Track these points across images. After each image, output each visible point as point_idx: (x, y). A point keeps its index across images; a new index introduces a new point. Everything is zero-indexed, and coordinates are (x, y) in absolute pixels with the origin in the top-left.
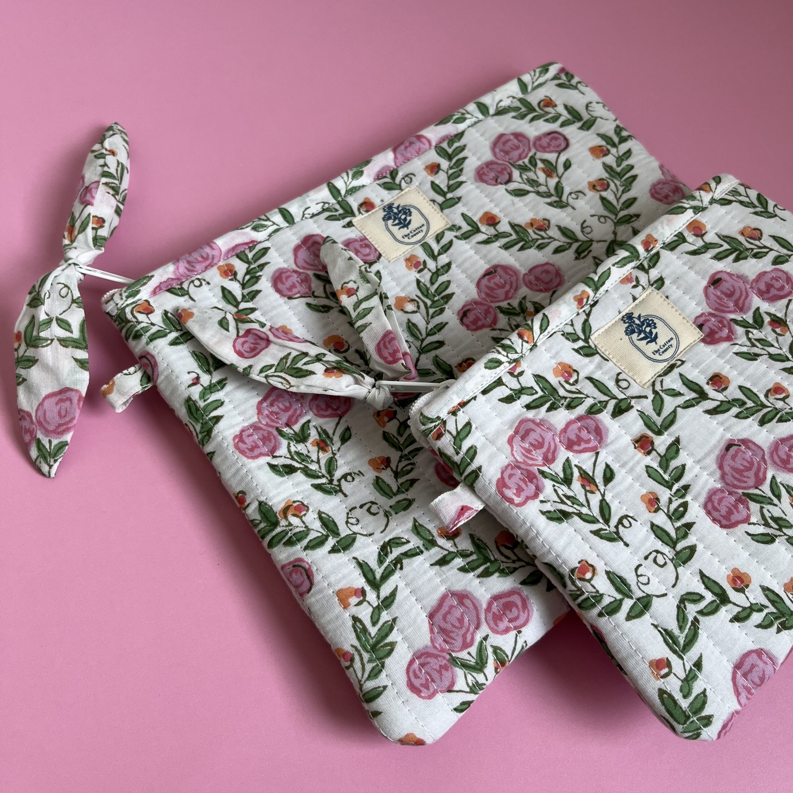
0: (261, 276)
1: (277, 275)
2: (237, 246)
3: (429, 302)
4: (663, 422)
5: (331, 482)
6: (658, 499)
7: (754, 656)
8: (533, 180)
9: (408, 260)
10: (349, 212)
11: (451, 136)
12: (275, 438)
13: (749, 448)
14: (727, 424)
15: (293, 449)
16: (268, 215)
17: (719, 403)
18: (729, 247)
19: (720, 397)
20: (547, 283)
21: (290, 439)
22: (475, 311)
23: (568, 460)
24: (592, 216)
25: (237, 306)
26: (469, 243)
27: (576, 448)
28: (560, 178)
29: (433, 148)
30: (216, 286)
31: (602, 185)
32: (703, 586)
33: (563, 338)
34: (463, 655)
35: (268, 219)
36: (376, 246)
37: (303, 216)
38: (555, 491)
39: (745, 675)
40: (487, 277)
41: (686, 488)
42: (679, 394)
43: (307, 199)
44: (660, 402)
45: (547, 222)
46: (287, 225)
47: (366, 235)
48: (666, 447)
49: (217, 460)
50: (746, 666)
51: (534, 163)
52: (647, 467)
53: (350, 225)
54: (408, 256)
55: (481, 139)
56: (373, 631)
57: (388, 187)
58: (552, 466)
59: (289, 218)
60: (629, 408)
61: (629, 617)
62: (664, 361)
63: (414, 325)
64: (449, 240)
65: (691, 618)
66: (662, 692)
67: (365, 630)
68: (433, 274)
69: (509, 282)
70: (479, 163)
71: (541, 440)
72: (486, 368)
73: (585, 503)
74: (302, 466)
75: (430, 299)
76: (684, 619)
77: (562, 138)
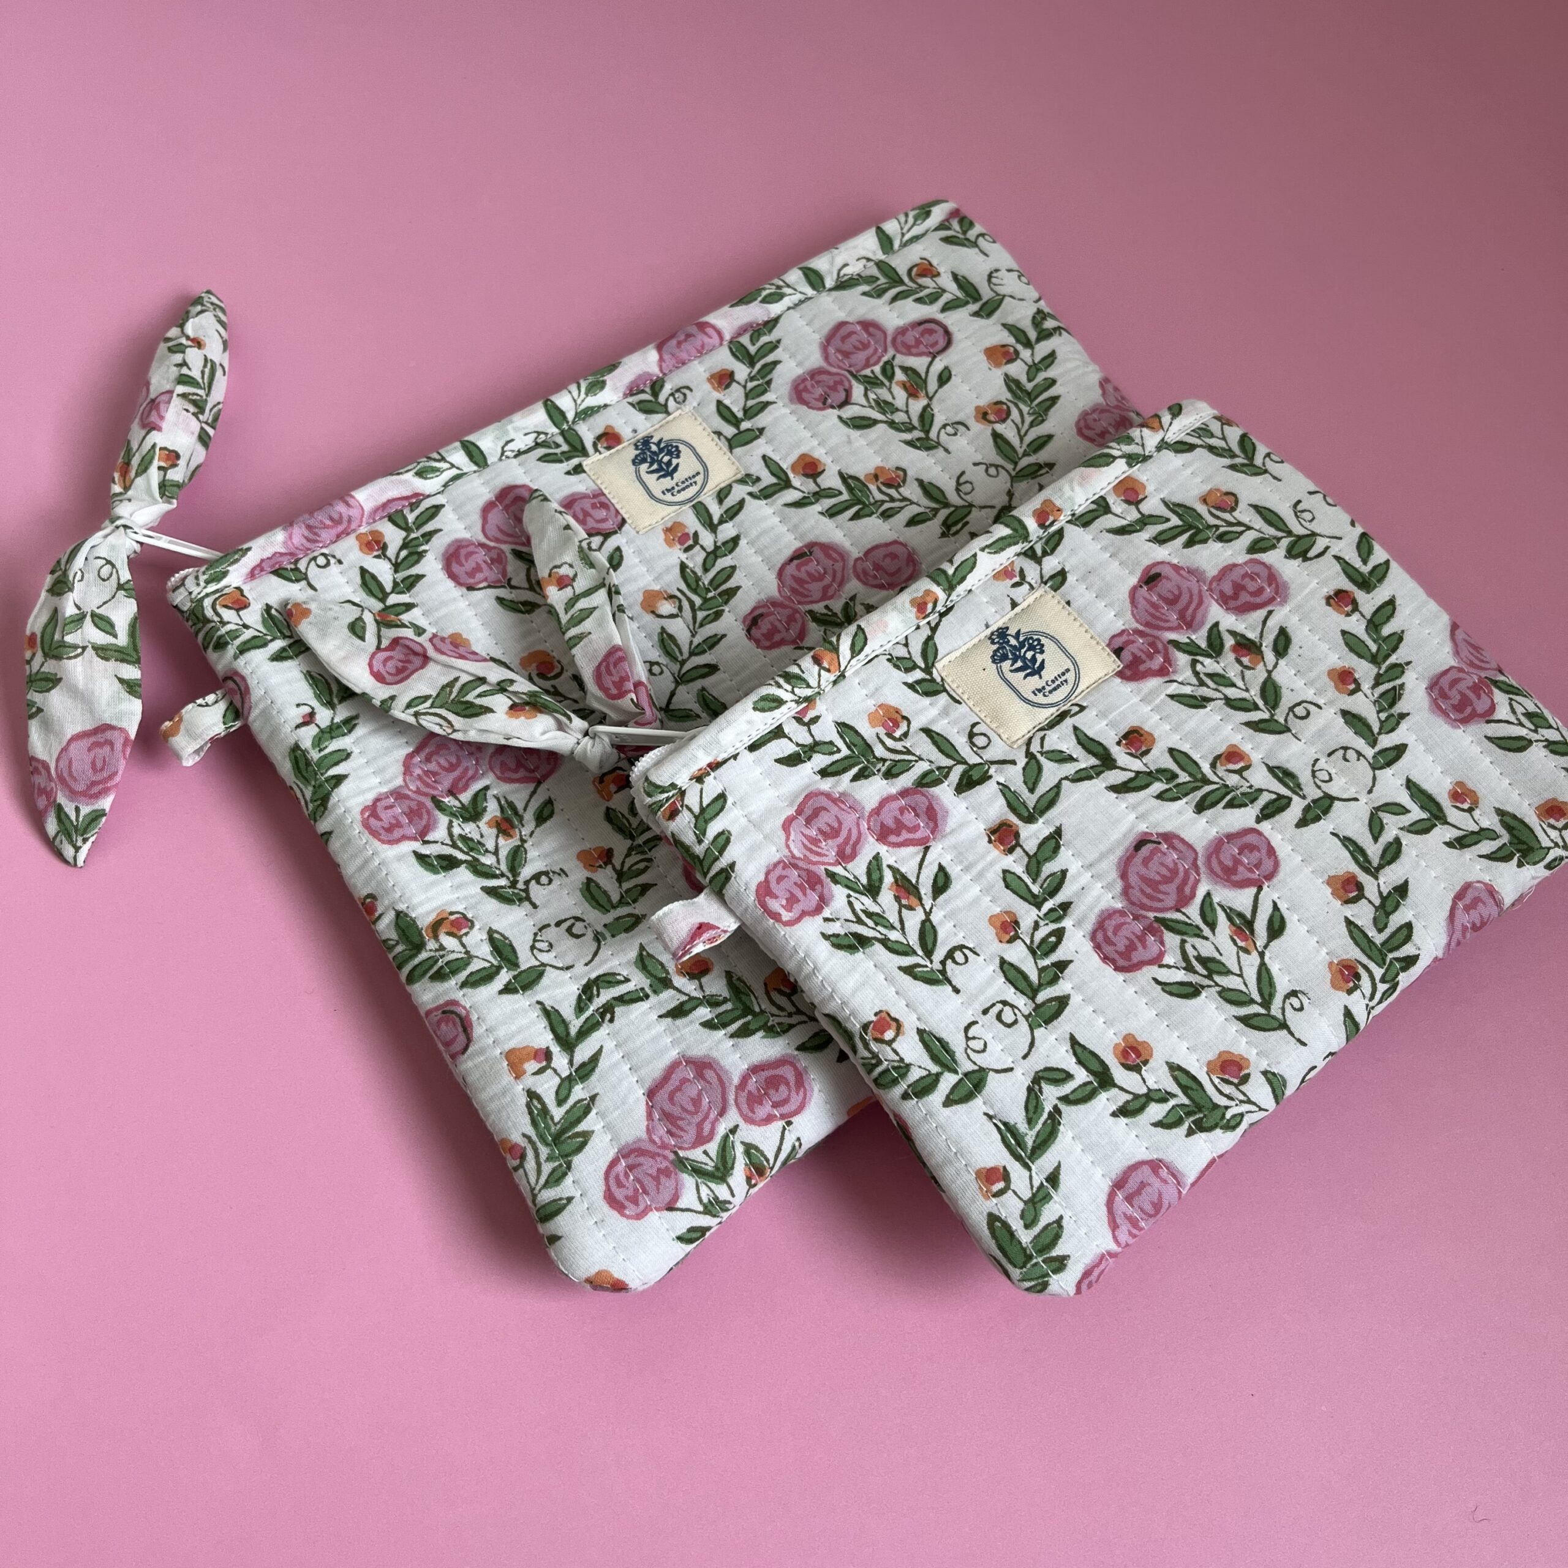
0: (426, 551)
1: (451, 551)
2: (390, 501)
3: (698, 601)
4: (1037, 802)
5: (514, 884)
6: (1017, 923)
7: (1146, 1170)
8: (886, 402)
9: (668, 530)
10: (578, 448)
11: (758, 325)
12: (428, 812)
13: (1174, 848)
14: (1142, 809)
15: (456, 831)
16: (442, 451)
17: (1132, 775)
18: (1180, 523)
19: (1137, 765)
20: (892, 575)
21: (453, 815)
22: (771, 618)
23: (877, 858)
24: (975, 464)
25: (383, 600)
26: (772, 505)
27: (893, 838)
28: (931, 399)
29: (725, 343)
30: (351, 568)
31: (998, 413)
32: (1074, 1060)
33: (889, 665)
34: (697, 1154)
35: (443, 459)
36: (618, 507)
37: (502, 454)
38: (850, 904)
39: (1129, 1199)
40: (796, 562)
41: (1065, 907)
42: (1071, 759)
43: (509, 427)
44: (1036, 771)
45: (901, 473)
46: (475, 468)
47: (603, 487)
48: (1038, 841)
49: (335, 845)
50: (1132, 1185)
51: (889, 373)
52: (1005, 872)
53: (578, 470)
54: (669, 525)
55: (808, 330)
56: (558, 1113)
57: (646, 408)
58: (849, 866)
59: (478, 458)
60: (985, 778)
61: (948, 1102)
62: (1052, 705)
63: (671, 637)
64: (738, 499)
65: (1048, 1108)
66: (992, 1217)
67: (545, 1111)
68: (708, 554)
69: (831, 570)
70: (799, 371)
71: (836, 825)
72: (755, 709)
73: (897, 925)
74: (469, 858)
75: (699, 596)
76: (1036, 1107)
77: (941, 331)
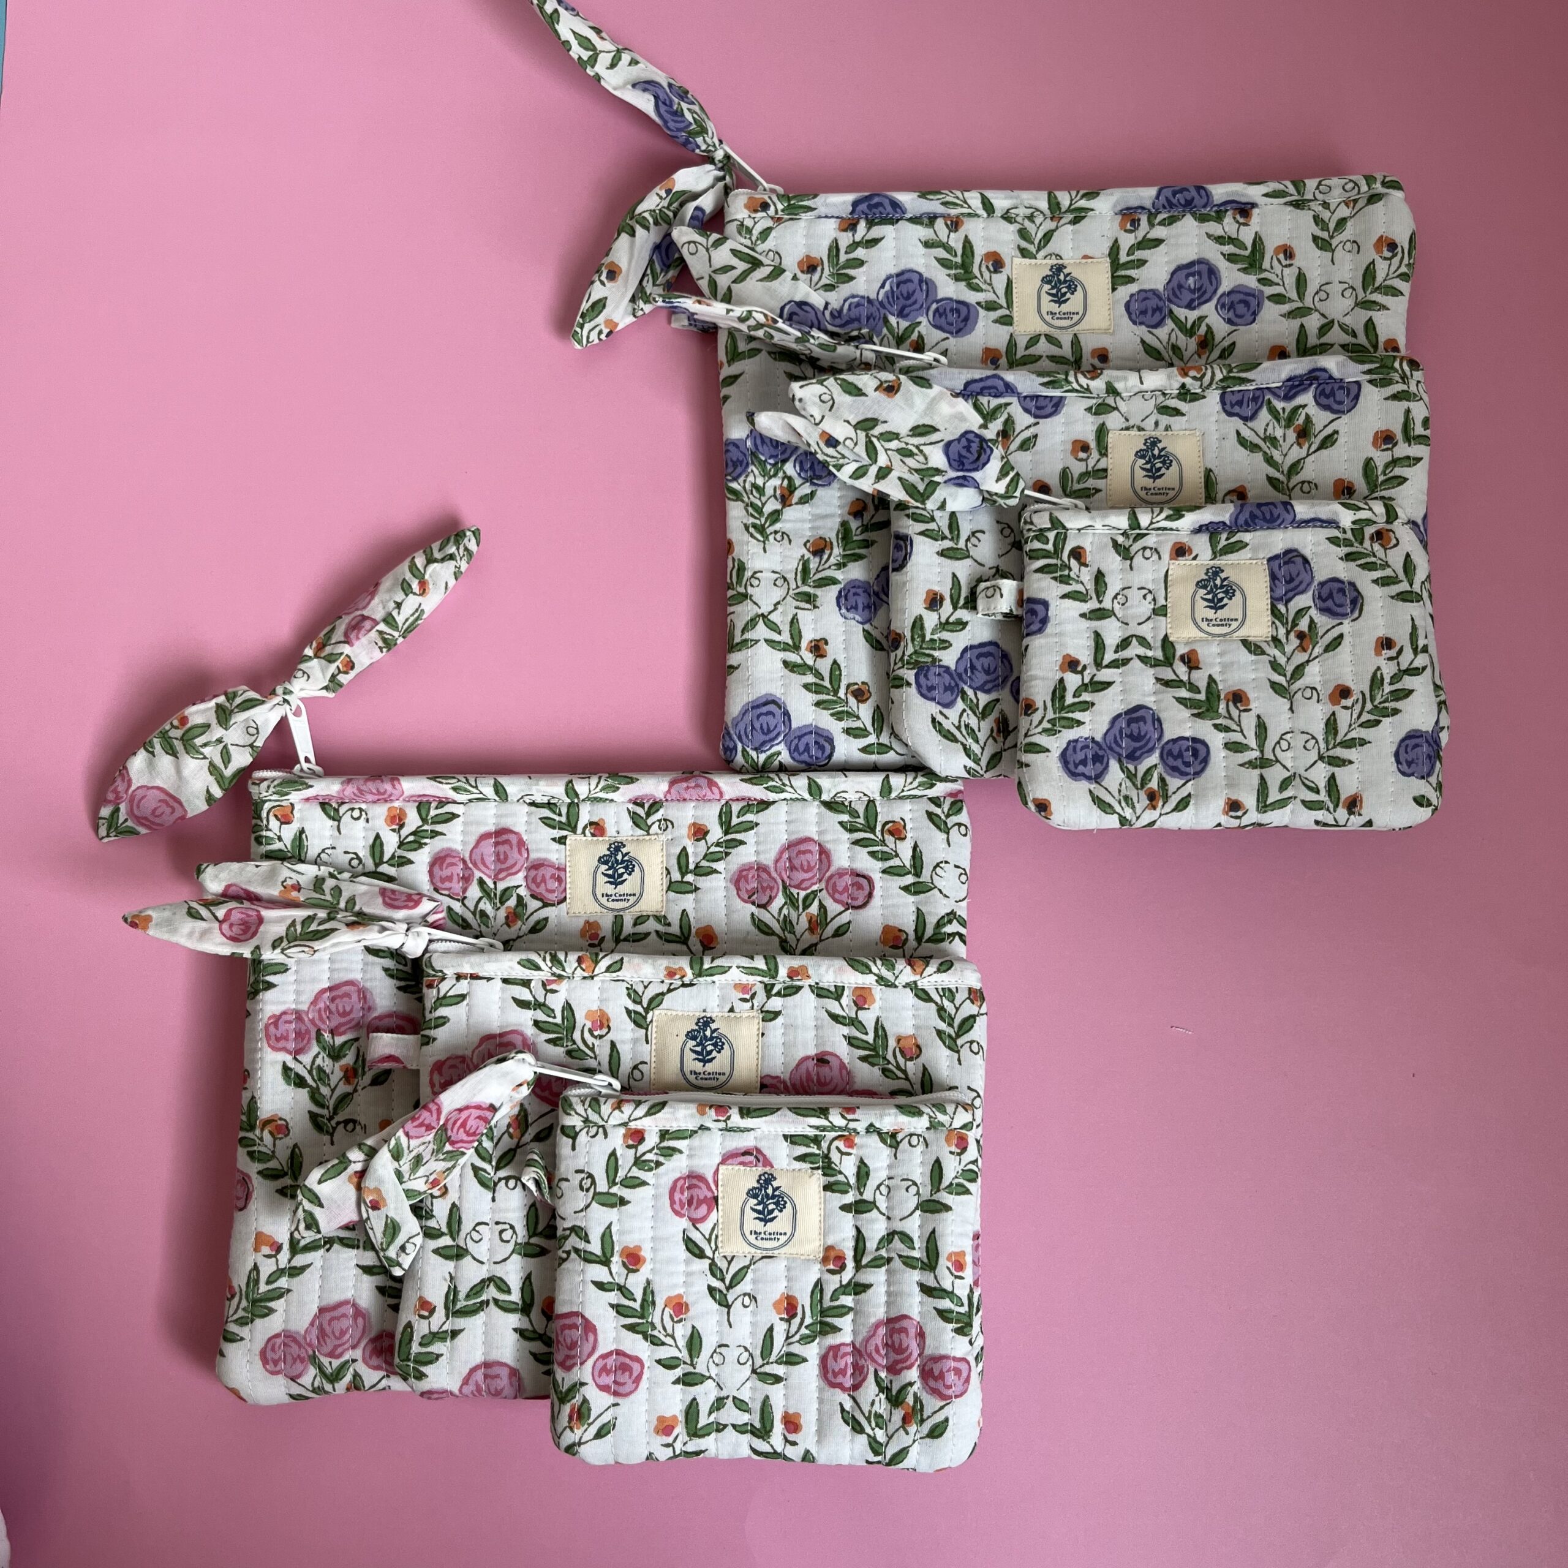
0: (426, 844)
1: (442, 855)
2: (425, 796)
5: (330, 1119)
8: (790, 925)
9: (590, 924)
10: (571, 825)
11: (751, 802)
12: (309, 1039)
15: (319, 1061)
16: (479, 779)
21: (324, 1049)
25: (378, 864)
29: (721, 802)
30: (372, 829)
34: (325, 1361)
35: (475, 784)
36: (568, 887)
37: (522, 798)
43: (535, 785)
46: (494, 799)
47: (569, 864)
51: (808, 902)
53: (562, 841)
54: (593, 920)
55: (783, 827)
56: (264, 1287)
57: (637, 821)
59: (501, 794)
64: (647, 930)
67: (257, 1281)
70: (753, 859)
74: (314, 1085)
77: (866, 892)
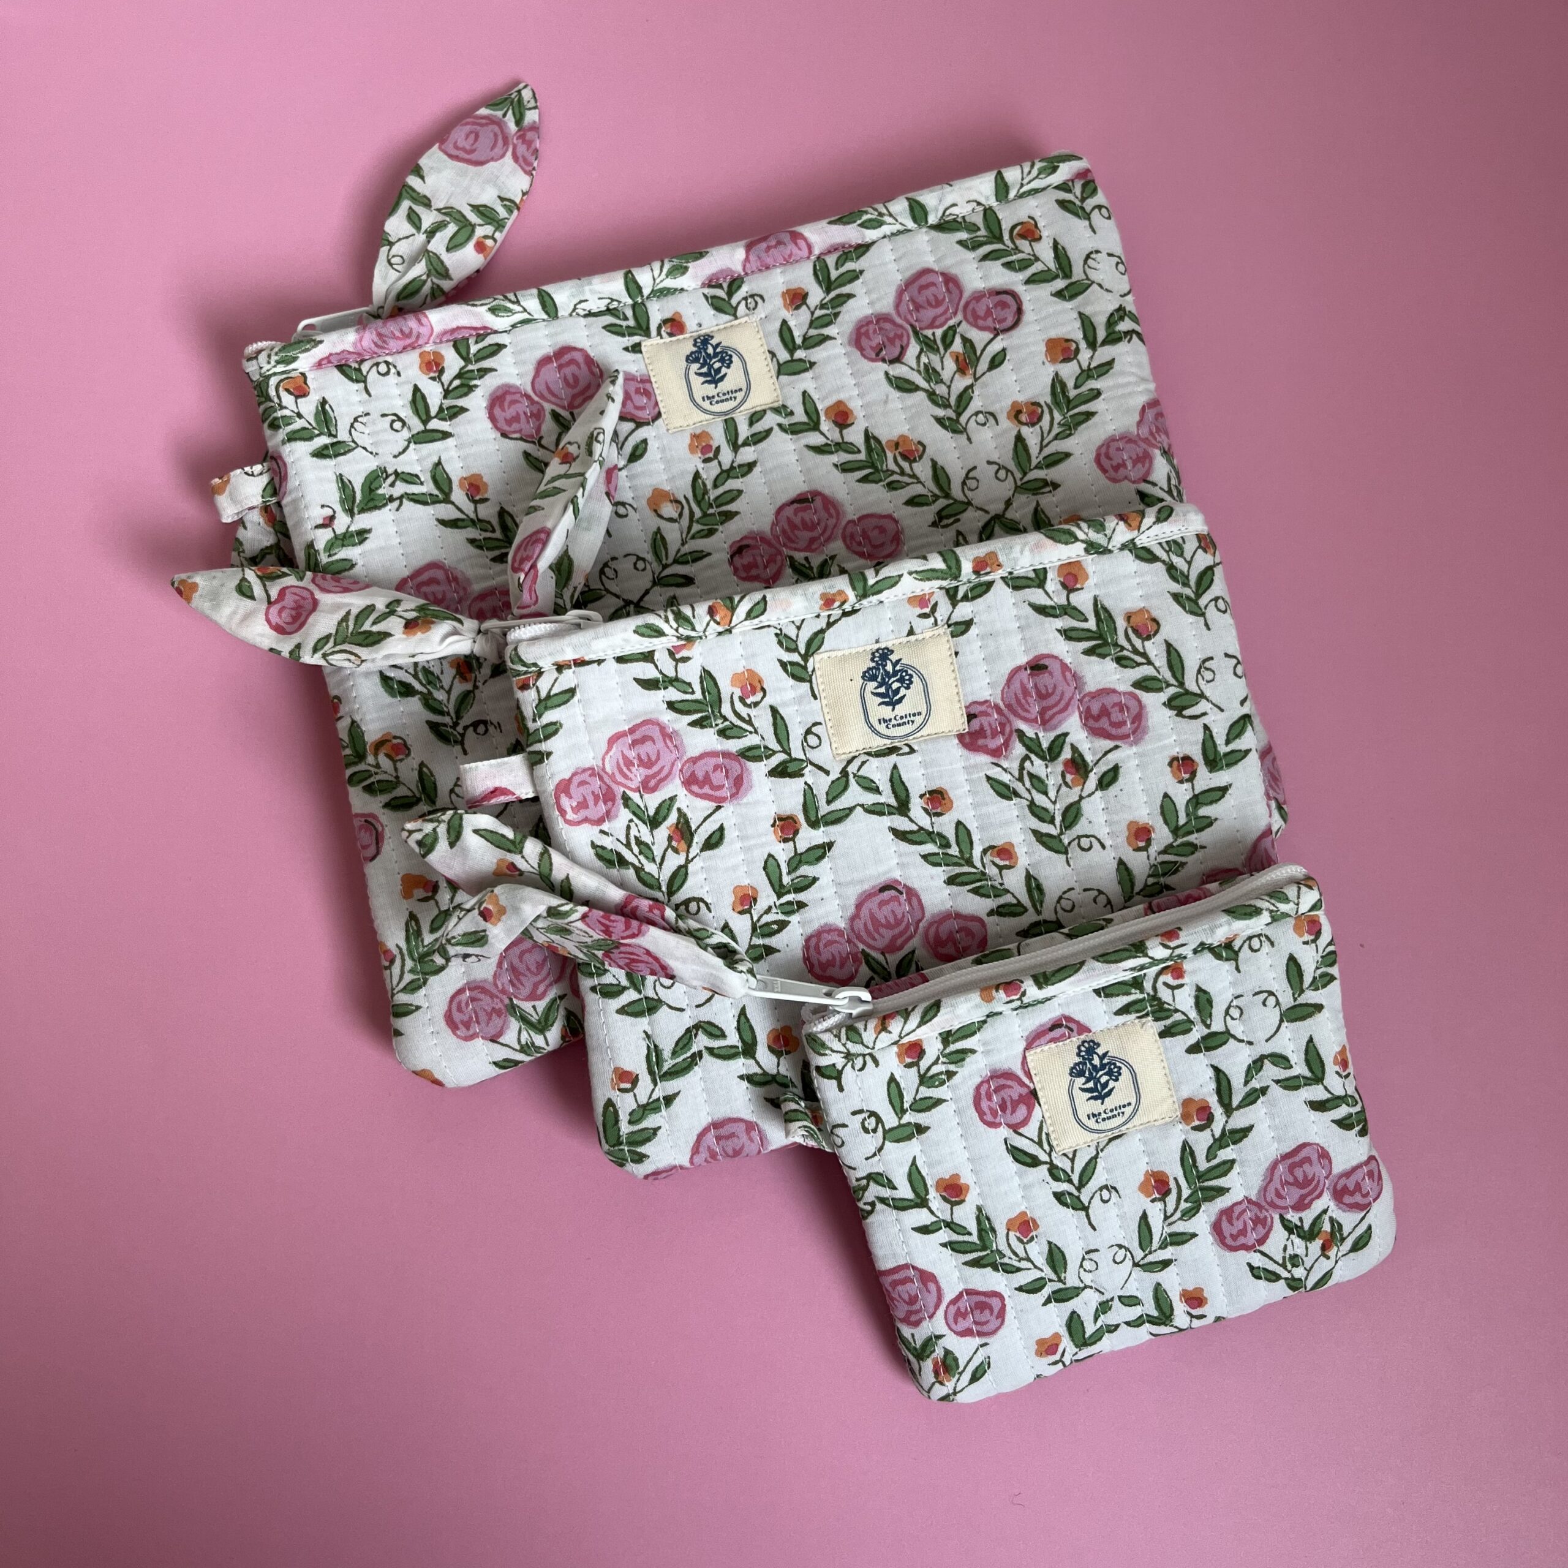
0: (476, 386)
1: (499, 393)
4: (829, 813)
6: (755, 900)
7: (743, 1126)
8: (934, 370)
9: (696, 437)
10: (642, 328)
11: (850, 246)
13: (910, 904)
14: (905, 860)
16: (520, 294)
17: (916, 828)
19: (925, 821)
20: (875, 547)
22: (755, 551)
23: (672, 799)
24: (990, 463)
25: (425, 422)
26: (795, 442)
27: (695, 788)
28: (977, 379)
29: (813, 258)
30: (407, 382)
31: (1031, 414)
32: (735, 1025)
33: (773, 639)
35: (518, 302)
36: (659, 399)
37: (574, 311)
38: (628, 828)
39: (718, 1138)
40: (796, 505)
41: (801, 905)
42: (874, 790)
43: (587, 288)
44: (841, 788)
45: (921, 448)
46: (545, 318)
47: (652, 374)
48: (809, 846)
50: (726, 1131)
51: (948, 341)
52: (770, 855)
53: (636, 348)
54: (698, 432)
55: (894, 267)
57: (719, 305)
58: (645, 797)
59: (550, 309)
60: (798, 774)
61: (622, 1010)
63: (663, 539)
64: (767, 427)
65: (695, 1049)
66: (610, 1103)
68: (723, 472)
69: (823, 524)
70: (869, 311)
71: (654, 758)
72: (635, 631)
73: (658, 860)
74: (426, 692)
75: (701, 509)
76: (685, 1046)
77: (1014, 307)
